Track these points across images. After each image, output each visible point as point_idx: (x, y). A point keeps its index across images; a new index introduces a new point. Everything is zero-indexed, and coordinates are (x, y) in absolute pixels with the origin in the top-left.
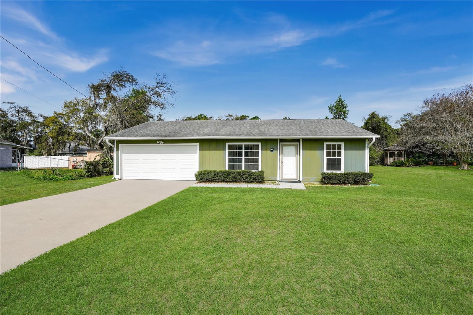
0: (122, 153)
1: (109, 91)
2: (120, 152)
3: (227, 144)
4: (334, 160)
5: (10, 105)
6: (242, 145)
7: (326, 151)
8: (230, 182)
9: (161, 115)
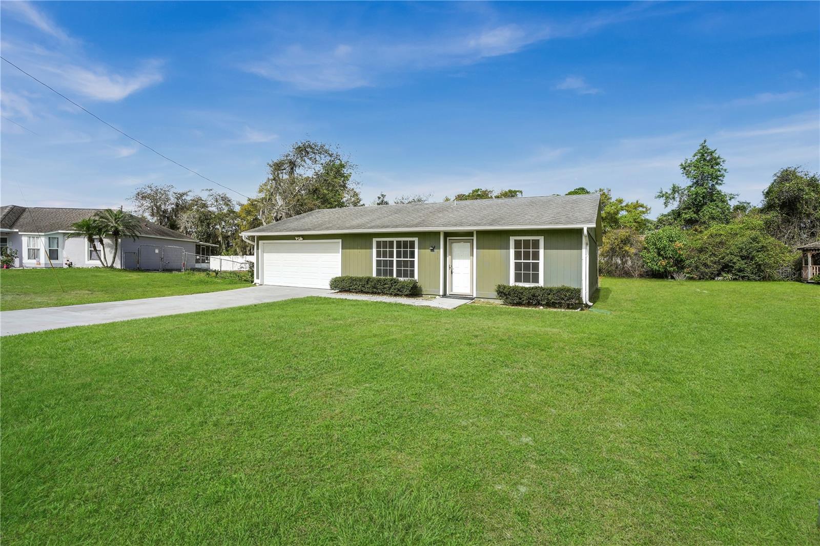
0: (263, 252)
1: (292, 169)
2: (260, 250)
3: (375, 240)
4: (527, 266)
5: (208, 193)
6: (393, 241)
7: (514, 250)
8: (367, 293)
9: (383, 196)
